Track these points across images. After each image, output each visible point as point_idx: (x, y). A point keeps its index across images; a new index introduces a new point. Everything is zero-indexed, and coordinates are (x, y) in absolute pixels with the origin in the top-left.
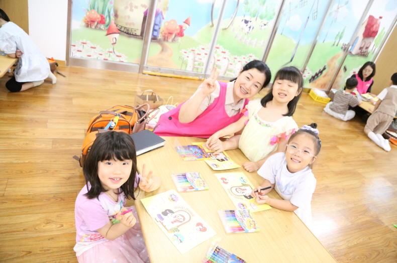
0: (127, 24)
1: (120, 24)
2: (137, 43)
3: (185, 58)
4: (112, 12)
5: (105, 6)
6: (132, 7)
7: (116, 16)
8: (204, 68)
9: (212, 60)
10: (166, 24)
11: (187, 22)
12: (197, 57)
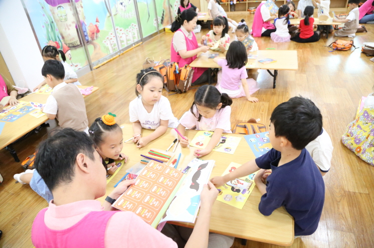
0: (71, 40)
1: (68, 42)
2: (80, 50)
3: (107, 46)
4: (60, 37)
5: (54, 34)
6: (68, 27)
7: (63, 38)
8: (117, 46)
9: (118, 39)
10: (89, 28)
11: (97, 21)
12: (112, 41)
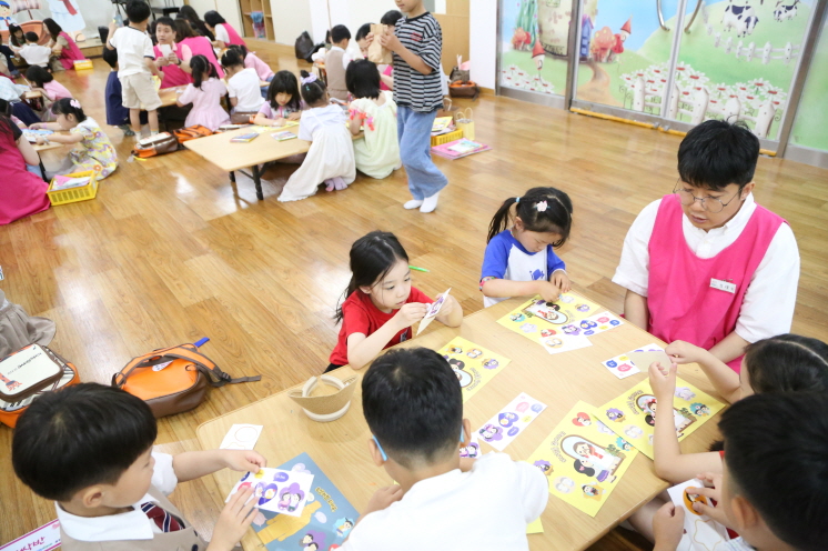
1: (545, 42)
3: (629, 89)
6: (556, 18)
9: (674, 94)
10: (597, 35)
11: (626, 28)
12: (649, 87)
